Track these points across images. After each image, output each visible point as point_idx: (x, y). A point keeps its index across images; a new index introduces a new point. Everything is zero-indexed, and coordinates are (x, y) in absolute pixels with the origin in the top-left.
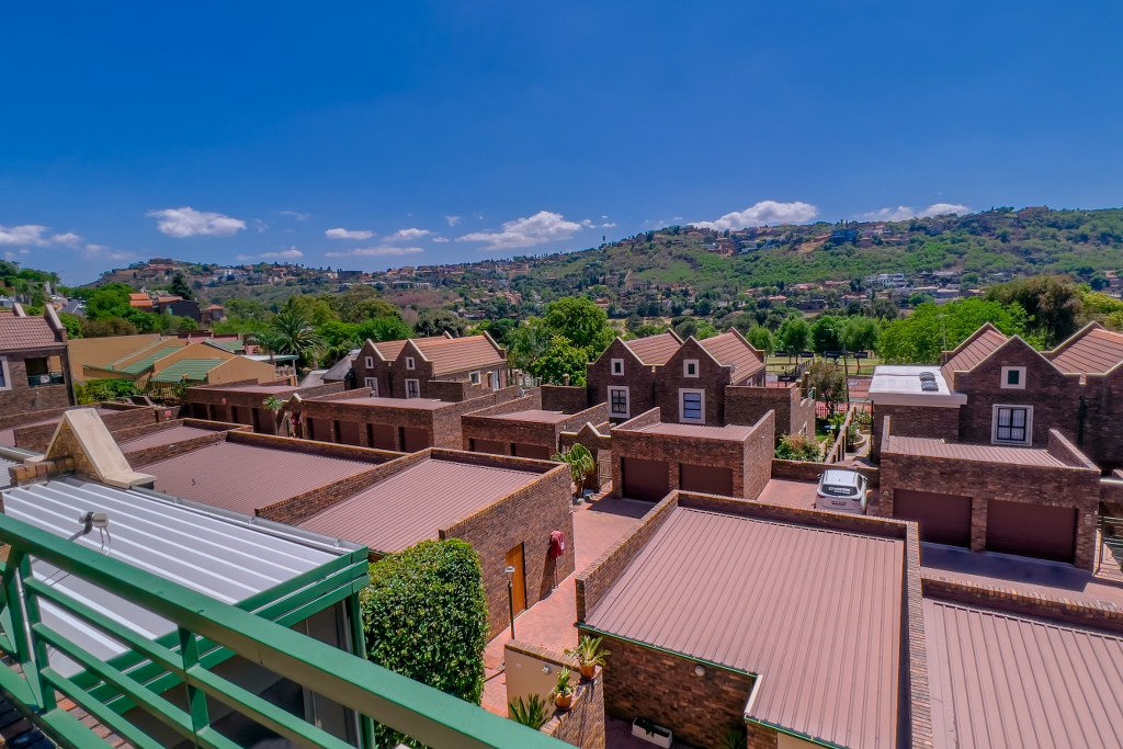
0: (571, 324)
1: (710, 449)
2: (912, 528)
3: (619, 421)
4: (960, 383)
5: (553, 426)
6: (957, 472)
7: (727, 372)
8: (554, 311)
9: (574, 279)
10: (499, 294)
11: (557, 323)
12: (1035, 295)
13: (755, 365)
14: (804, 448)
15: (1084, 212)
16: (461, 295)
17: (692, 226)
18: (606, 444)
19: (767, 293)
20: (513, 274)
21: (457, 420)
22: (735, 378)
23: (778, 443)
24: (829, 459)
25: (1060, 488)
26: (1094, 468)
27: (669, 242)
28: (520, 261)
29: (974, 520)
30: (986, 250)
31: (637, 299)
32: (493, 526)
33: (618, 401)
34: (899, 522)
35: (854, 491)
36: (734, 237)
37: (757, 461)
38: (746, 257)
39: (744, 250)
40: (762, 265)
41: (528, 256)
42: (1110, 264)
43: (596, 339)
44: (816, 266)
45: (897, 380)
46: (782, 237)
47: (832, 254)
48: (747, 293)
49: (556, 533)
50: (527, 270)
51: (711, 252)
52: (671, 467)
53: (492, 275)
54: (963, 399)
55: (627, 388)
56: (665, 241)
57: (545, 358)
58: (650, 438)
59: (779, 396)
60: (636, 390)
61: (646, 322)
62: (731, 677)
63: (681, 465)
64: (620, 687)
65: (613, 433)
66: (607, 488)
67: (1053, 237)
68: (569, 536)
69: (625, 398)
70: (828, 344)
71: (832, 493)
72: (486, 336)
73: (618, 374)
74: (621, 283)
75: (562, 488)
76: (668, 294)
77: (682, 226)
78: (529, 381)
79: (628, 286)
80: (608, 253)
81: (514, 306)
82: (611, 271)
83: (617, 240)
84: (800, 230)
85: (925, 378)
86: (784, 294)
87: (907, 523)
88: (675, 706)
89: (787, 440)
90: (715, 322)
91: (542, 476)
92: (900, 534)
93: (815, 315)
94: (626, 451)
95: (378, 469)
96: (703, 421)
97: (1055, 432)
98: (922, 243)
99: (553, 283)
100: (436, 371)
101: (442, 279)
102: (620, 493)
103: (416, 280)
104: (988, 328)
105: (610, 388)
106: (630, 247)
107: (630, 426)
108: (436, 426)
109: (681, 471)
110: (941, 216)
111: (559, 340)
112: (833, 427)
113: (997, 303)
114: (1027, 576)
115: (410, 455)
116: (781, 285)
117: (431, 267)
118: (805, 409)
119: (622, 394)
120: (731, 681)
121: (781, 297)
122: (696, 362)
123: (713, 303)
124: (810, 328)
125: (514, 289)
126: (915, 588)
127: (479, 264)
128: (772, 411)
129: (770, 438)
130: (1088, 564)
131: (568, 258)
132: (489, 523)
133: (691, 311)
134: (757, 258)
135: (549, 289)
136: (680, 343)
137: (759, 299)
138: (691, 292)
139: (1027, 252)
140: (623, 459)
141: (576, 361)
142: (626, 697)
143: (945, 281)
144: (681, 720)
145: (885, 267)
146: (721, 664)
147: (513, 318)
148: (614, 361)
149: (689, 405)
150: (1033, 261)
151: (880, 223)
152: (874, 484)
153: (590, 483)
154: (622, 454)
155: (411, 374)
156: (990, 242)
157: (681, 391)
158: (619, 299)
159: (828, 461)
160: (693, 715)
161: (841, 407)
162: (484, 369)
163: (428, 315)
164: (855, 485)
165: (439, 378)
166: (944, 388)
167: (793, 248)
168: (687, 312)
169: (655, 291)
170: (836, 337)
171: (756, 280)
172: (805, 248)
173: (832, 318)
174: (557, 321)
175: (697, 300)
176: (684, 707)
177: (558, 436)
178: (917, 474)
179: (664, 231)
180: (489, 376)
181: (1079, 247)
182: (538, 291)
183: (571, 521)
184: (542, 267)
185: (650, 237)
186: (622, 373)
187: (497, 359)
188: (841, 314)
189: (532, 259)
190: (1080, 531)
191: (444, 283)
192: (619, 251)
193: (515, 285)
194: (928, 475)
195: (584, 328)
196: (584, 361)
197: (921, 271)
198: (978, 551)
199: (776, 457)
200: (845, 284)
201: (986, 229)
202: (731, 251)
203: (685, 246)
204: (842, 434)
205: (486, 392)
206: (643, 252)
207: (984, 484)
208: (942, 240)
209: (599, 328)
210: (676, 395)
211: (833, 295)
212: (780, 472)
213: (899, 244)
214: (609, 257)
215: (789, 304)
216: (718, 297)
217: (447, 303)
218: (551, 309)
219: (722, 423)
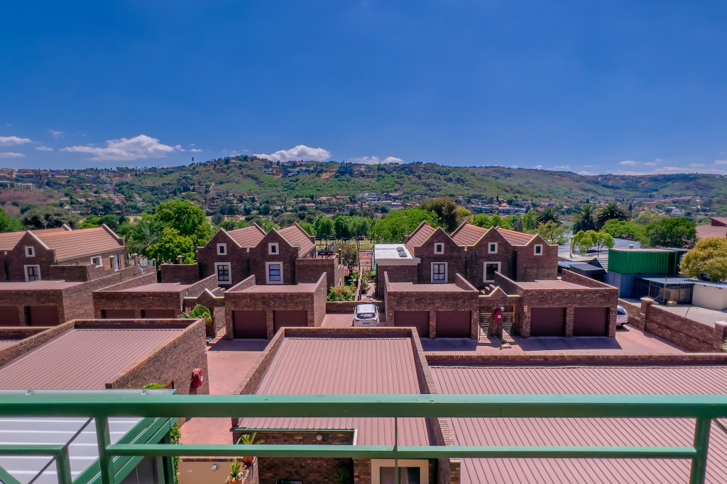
0: (178, 219)
1: (293, 299)
2: (414, 330)
3: (227, 287)
4: (418, 252)
5: (178, 294)
6: (423, 298)
7: (296, 250)
8: (164, 210)
9: (170, 187)
10: (104, 195)
11: (166, 218)
12: (441, 207)
13: (309, 246)
14: (343, 293)
15: (450, 167)
16: (67, 195)
17: (256, 157)
18: (221, 303)
19: (304, 201)
20: (116, 180)
21: (87, 295)
22: (301, 254)
23: (329, 292)
24: (356, 299)
25: (464, 302)
26: (476, 290)
27: (241, 166)
28: (122, 171)
29: (431, 323)
30: (412, 183)
31: (219, 203)
32: (150, 373)
33: (223, 273)
34: (407, 328)
35: (374, 315)
36: (283, 165)
37: (320, 304)
38: (291, 179)
39: (290, 175)
40: (301, 184)
41: (130, 167)
42: (461, 193)
43: (198, 230)
44: (331, 187)
45: (387, 252)
46: (311, 169)
47: (339, 180)
48: (293, 201)
49: (196, 370)
50: (129, 178)
51: (269, 174)
52: (268, 313)
53: (96, 180)
54: (418, 261)
55: (229, 264)
56: (238, 165)
57: (158, 244)
58: (252, 296)
59: (328, 264)
60: (236, 264)
61: (226, 219)
62: (339, 435)
63: (274, 312)
64: (265, 464)
65: (226, 294)
66: (221, 333)
67: (439, 178)
68: (204, 371)
69: (228, 271)
70: (343, 233)
71: (362, 318)
72: (104, 228)
73: (222, 254)
74: (207, 192)
75: (199, 337)
76: (241, 200)
77: (250, 156)
78: (144, 261)
79: (212, 194)
80: (196, 170)
81: (118, 205)
82: (199, 183)
83: (203, 162)
84: (321, 165)
85: (400, 250)
86: (314, 203)
87: (411, 328)
88: (303, 465)
89: (334, 290)
90: (273, 219)
91: (185, 330)
92: (409, 334)
93: (332, 215)
94: (236, 306)
95: (21, 344)
96: (282, 282)
97: (458, 274)
98: (383, 177)
99: (152, 189)
100: (59, 257)
101: (46, 181)
102: (232, 336)
103: (17, 180)
104: (425, 223)
105: (216, 264)
106: (213, 167)
107: (236, 289)
108: (66, 302)
109: (274, 316)
110: (391, 164)
111: (169, 231)
112: (355, 280)
113: (425, 211)
114: (454, 347)
115: (54, 328)
116: (312, 197)
117: (33, 171)
118: (341, 270)
119: (225, 268)
120: (339, 438)
121: (312, 204)
122: (277, 245)
123: (272, 207)
124: (333, 222)
125: (118, 191)
126: (424, 362)
127: (85, 171)
128: (325, 273)
129: (324, 289)
130: (476, 338)
131: (164, 171)
132: (147, 371)
133: (258, 212)
134: (297, 180)
135: (149, 193)
136: (264, 234)
137: (300, 205)
138: (256, 199)
139: (429, 185)
140: (233, 312)
141: (184, 246)
142: (269, 469)
143: (395, 198)
144: (307, 473)
145: (367, 190)
146: (333, 429)
147: (119, 214)
148: (219, 245)
149: (272, 273)
150: (431, 190)
151: (363, 165)
152: (382, 311)
153: (210, 332)
154: (233, 309)
155: (30, 261)
156: (414, 179)
157: (267, 264)
158: (206, 202)
159: (356, 300)
160: (315, 467)
161: (356, 268)
162: (105, 255)
163: (38, 211)
164: (374, 312)
165: (61, 263)
166: (409, 256)
167: (318, 176)
168: (254, 212)
169: (232, 198)
170: (346, 228)
171: (297, 193)
172: (325, 176)
173: (343, 218)
174: (166, 217)
175: (261, 205)
176: (309, 464)
177: (182, 301)
178: (405, 302)
179: (237, 158)
180: (111, 260)
181: (449, 184)
182: (140, 195)
183: (206, 360)
184: (142, 177)
185: (227, 161)
186: (225, 253)
187: (117, 246)
188: (346, 215)
189: (133, 170)
190: (472, 322)
191: (47, 184)
192: (205, 169)
193: (119, 189)
194: (410, 302)
195: (188, 222)
196: (190, 245)
197: (383, 192)
198: (433, 339)
199: (328, 300)
200: (347, 198)
201: (412, 172)
202: (281, 175)
203: (251, 169)
204: (360, 284)
205: (109, 272)
206: (222, 171)
207: (434, 303)
208: (393, 176)
209: (200, 223)
210: (264, 267)
211: (341, 204)
212: (331, 309)
213: (373, 177)
214: (197, 173)
215: (317, 208)
216: (274, 203)
217: (52, 201)
218: (161, 208)
219: (294, 283)
